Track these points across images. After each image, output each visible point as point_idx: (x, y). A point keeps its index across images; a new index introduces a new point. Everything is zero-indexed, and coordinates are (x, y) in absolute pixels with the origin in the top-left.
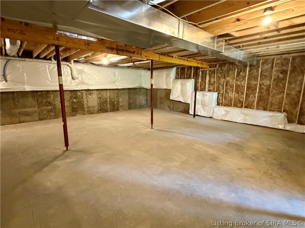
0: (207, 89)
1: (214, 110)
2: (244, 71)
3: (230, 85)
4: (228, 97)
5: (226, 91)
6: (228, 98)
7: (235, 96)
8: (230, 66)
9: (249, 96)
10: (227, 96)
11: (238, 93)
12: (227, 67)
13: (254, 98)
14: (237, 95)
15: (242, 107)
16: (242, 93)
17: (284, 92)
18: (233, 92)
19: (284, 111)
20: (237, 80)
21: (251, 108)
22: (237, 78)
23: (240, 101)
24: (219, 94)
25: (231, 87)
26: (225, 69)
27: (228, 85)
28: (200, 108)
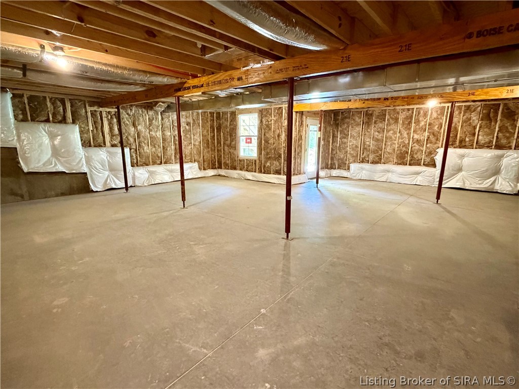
0: (108, 144)
1: (134, 175)
2: (156, 118)
3: (143, 137)
4: (144, 152)
5: (139, 145)
6: (144, 154)
7: (152, 151)
8: (138, 111)
9: (167, 150)
10: (142, 151)
11: (155, 147)
12: (135, 111)
13: (171, 150)
14: (154, 149)
15: (161, 163)
16: (159, 146)
17: (191, 143)
18: (148, 146)
19: (195, 161)
20: (150, 130)
21: (170, 163)
22: (151, 128)
23: (159, 157)
24: (130, 149)
25: (145, 139)
26: (132, 113)
27: (141, 137)
28: (108, 176)
